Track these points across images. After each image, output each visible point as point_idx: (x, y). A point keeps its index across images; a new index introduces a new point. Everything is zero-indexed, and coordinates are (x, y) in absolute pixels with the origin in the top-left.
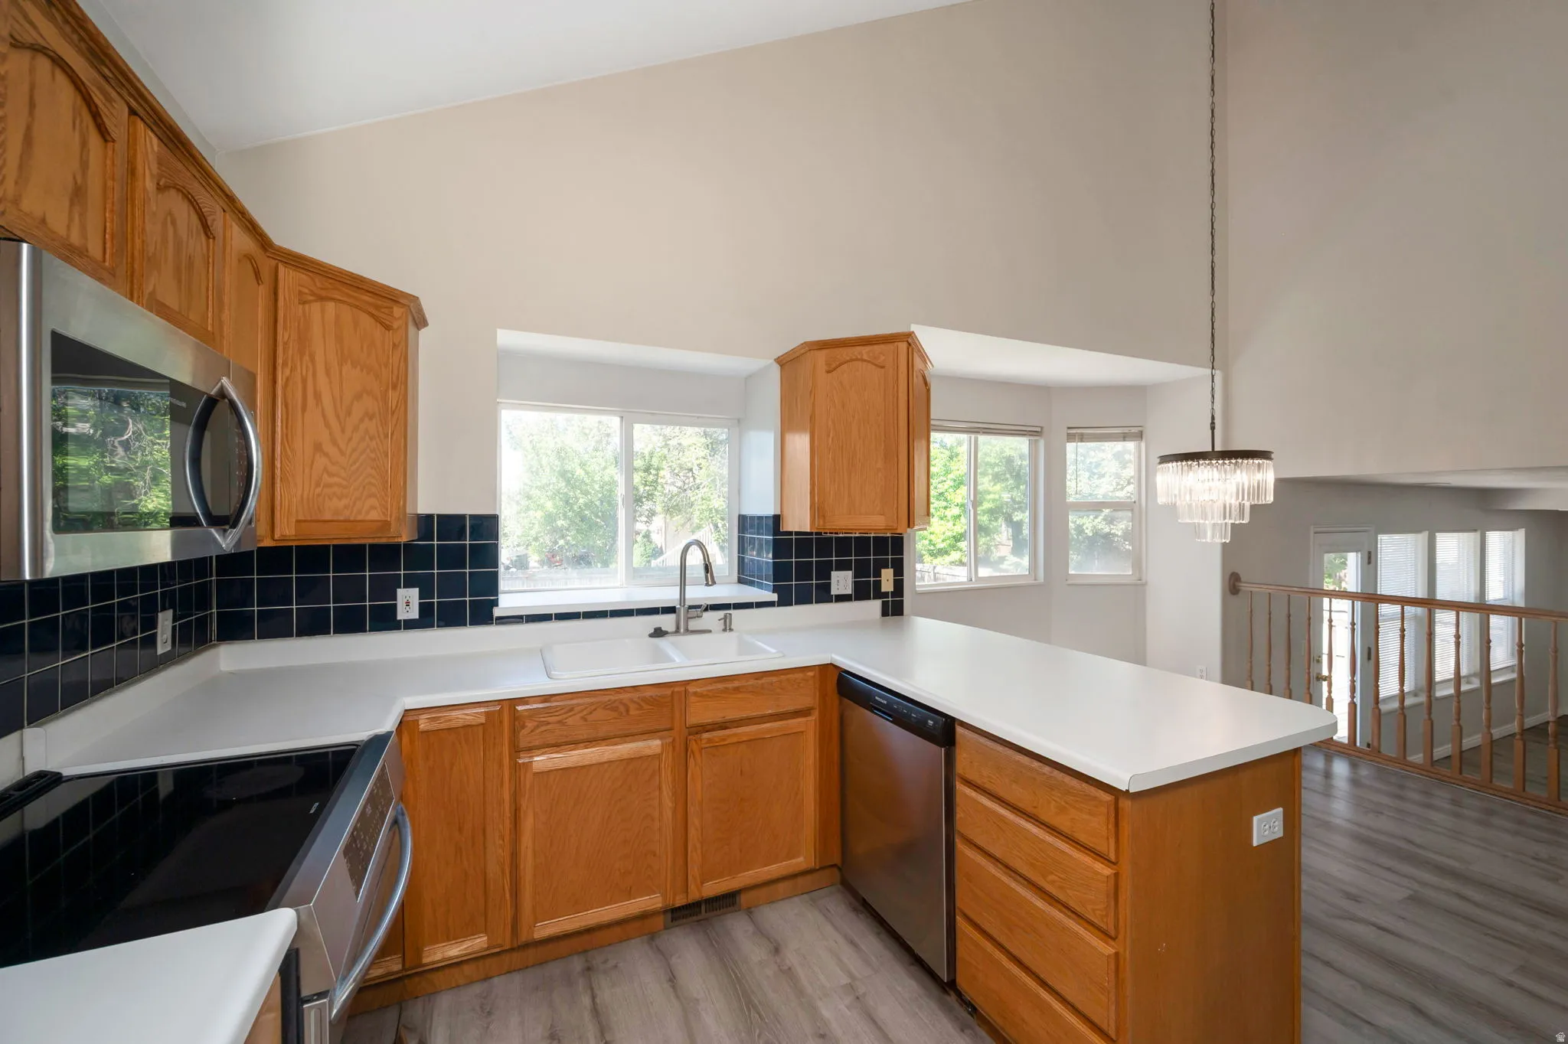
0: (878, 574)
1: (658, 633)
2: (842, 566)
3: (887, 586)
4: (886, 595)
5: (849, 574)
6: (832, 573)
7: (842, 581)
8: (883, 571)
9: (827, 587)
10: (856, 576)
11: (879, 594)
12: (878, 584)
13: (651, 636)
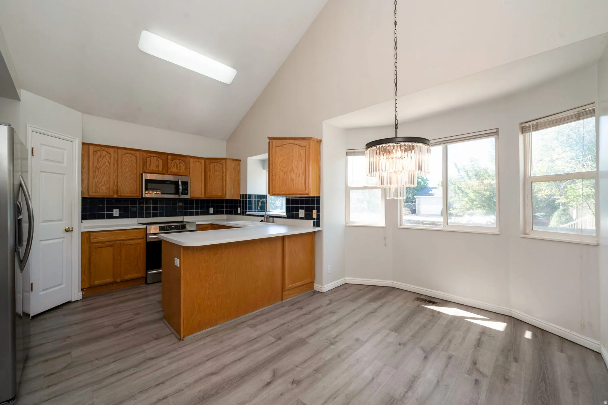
0: (312, 212)
1: (262, 221)
2: (302, 208)
3: (315, 216)
4: (314, 219)
5: (304, 211)
6: (299, 210)
7: (302, 213)
8: (313, 210)
9: (297, 214)
10: (305, 212)
11: (312, 219)
12: (312, 215)
13: (260, 222)
